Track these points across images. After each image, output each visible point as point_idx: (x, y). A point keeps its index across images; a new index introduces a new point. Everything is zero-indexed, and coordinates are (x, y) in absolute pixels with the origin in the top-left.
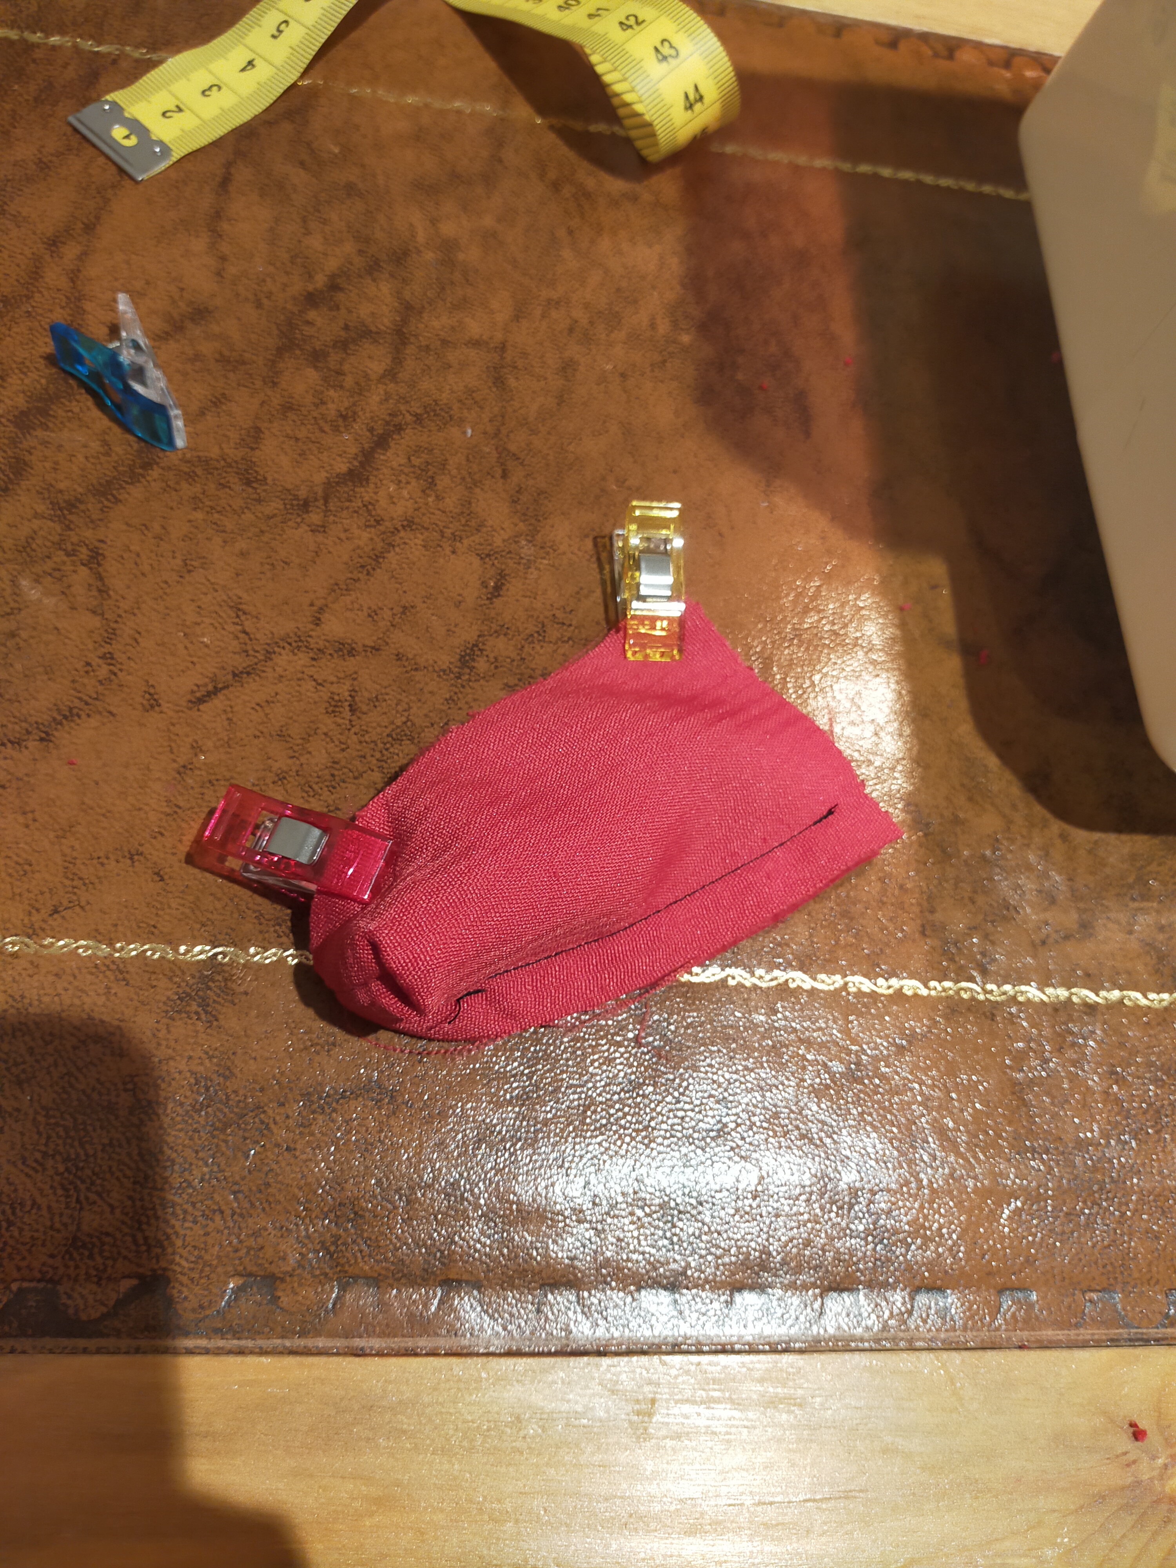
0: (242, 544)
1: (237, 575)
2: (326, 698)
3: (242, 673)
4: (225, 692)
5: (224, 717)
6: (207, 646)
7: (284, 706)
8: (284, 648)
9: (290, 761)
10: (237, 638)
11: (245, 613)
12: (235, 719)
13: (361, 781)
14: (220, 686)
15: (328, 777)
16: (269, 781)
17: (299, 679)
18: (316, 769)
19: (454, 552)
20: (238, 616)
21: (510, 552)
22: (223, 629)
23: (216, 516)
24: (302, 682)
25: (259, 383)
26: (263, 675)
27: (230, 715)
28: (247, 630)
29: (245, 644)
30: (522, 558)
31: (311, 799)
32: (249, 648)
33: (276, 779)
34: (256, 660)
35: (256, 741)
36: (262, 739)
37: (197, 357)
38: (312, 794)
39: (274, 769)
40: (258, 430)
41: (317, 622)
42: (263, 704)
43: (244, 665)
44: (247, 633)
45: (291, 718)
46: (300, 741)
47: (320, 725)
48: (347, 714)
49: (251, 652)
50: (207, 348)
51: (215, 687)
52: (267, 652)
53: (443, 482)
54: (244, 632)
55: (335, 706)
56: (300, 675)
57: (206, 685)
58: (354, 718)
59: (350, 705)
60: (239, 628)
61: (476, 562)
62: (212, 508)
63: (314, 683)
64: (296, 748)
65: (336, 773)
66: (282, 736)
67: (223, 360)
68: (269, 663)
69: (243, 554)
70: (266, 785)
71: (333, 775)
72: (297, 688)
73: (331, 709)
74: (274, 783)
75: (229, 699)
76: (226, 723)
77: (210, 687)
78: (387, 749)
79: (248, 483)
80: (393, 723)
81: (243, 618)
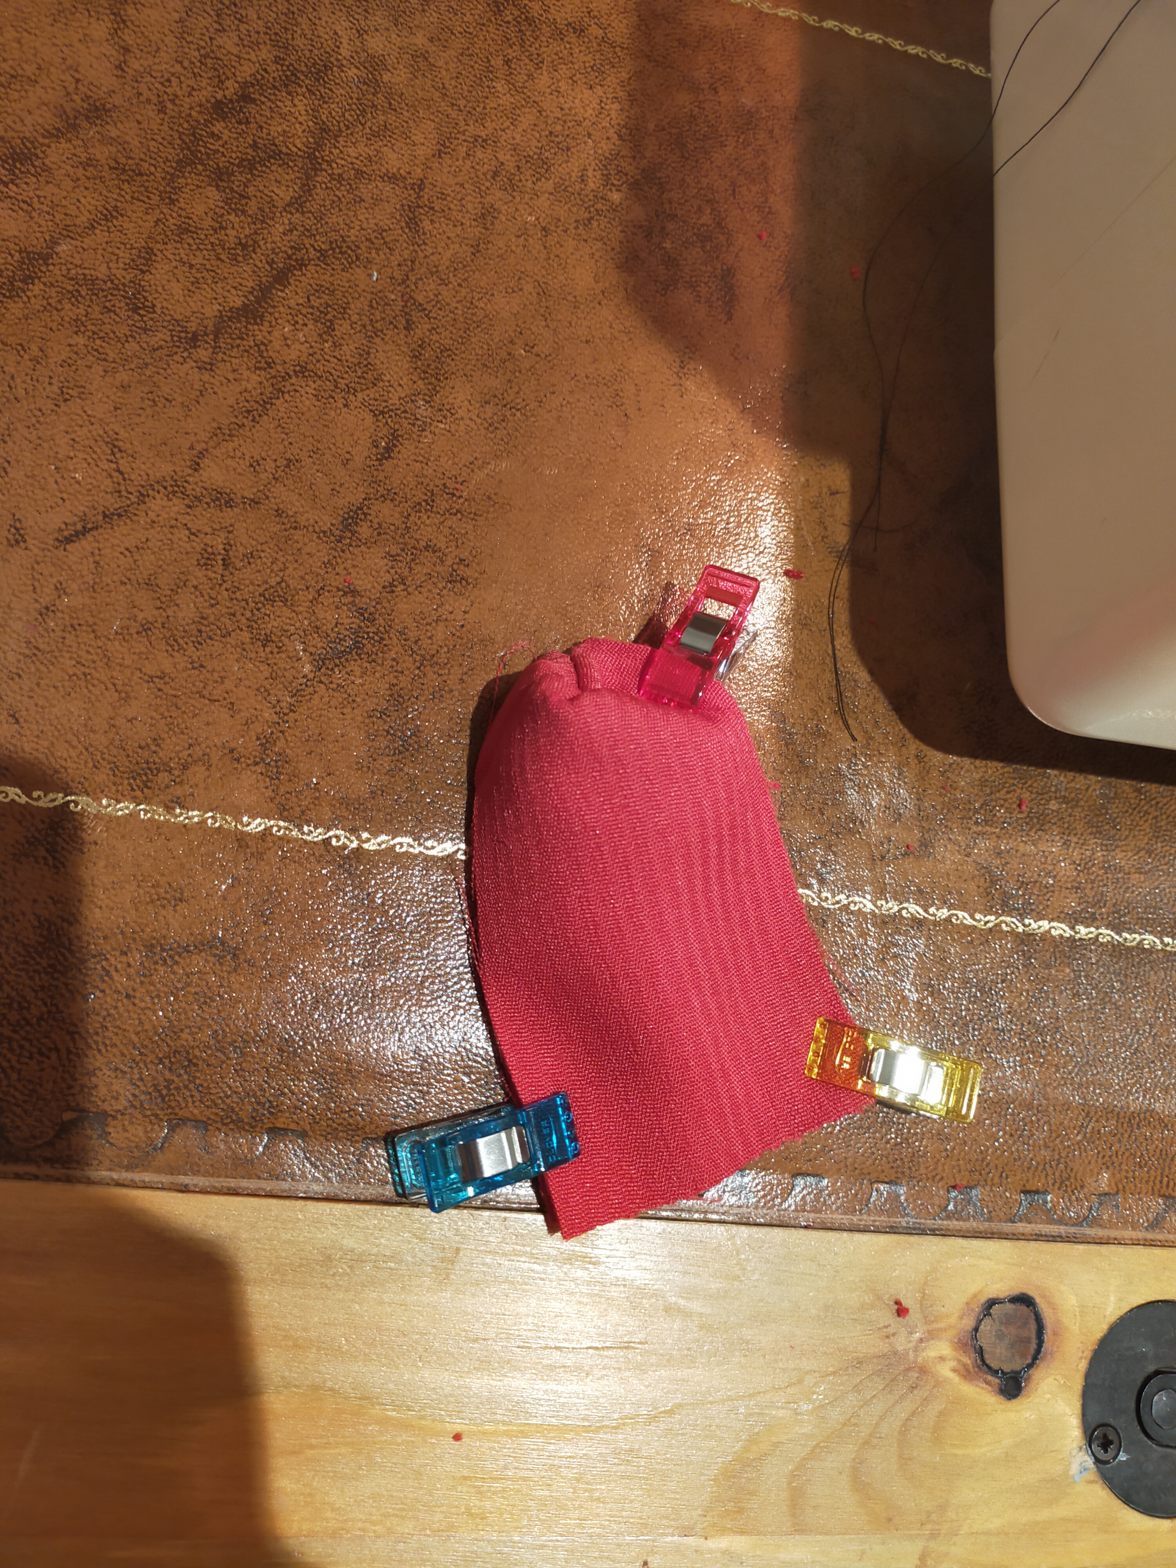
0: (123, 376)
1: (116, 409)
2: (198, 549)
3: (113, 514)
4: (95, 533)
5: (91, 559)
6: (78, 483)
7: (154, 553)
8: (158, 492)
9: (156, 612)
10: (111, 476)
11: (121, 451)
12: (102, 563)
13: (228, 639)
14: (89, 526)
15: (195, 632)
16: (133, 631)
17: (172, 527)
18: (184, 623)
19: (346, 406)
20: (113, 454)
21: (405, 412)
22: (97, 466)
23: (98, 342)
24: (176, 531)
25: (155, 199)
26: (134, 518)
27: (98, 558)
28: (121, 468)
29: (119, 484)
30: (417, 419)
31: (175, 654)
32: (123, 488)
33: (141, 629)
34: (128, 502)
35: (123, 588)
36: (129, 586)
37: (89, 163)
38: (176, 648)
39: (140, 618)
40: (150, 251)
41: (196, 467)
42: (134, 550)
43: (117, 506)
44: (122, 473)
45: (160, 567)
46: (169, 592)
47: (189, 577)
48: (220, 569)
49: (124, 493)
50: (101, 153)
51: (84, 527)
52: (142, 495)
53: (342, 327)
54: (118, 471)
55: (208, 559)
56: (173, 522)
57: (75, 524)
58: (227, 573)
59: (223, 560)
60: (114, 466)
61: (369, 419)
62: (94, 333)
63: (187, 532)
64: (164, 599)
65: (203, 629)
66: (150, 584)
67: (118, 168)
68: (142, 507)
69: (124, 387)
70: (131, 634)
71: (200, 631)
72: (170, 536)
73: (203, 561)
74: (138, 633)
75: (98, 542)
76: (92, 566)
77: (79, 527)
78: (258, 610)
79: (136, 310)
80: (266, 582)
81: (118, 455)
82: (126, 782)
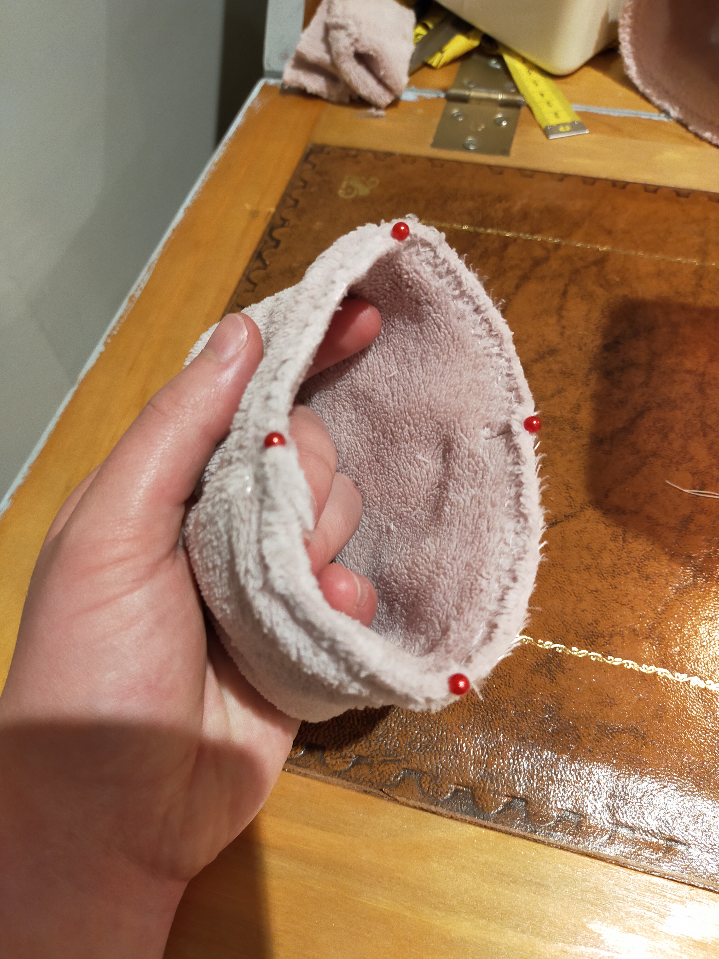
0: (570, 457)
1: (568, 470)
2: (610, 533)
3: (569, 516)
4: (561, 523)
5: (560, 535)
6: (552, 501)
7: (589, 534)
8: (589, 507)
9: (592, 561)
10: (567, 499)
11: (571, 488)
12: (565, 537)
13: (628, 576)
14: (558, 520)
15: (611, 571)
16: (581, 569)
17: (597, 522)
18: (605, 566)
19: (677, 470)
20: (567, 489)
21: (707, 473)
22: (560, 494)
23: (558, 443)
24: (598, 524)
25: (580, 384)
26: (579, 518)
27: (563, 535)
28: (572, 496)
29: (571, 503)
30: (714, 476)
31: (603, 581)
33: (585, 568)
34: (575, 511)
35: (575, 549)
36: (578, 548)
37: (550, 371)
38: (603, 578)
39: (584, 563)
40: (579, 405)
41: (606, 496)
42: (580, 532)
43: (570, 512)
44: (572, 498)
45: (593, 540)
46: (597, 552)
47: (607, 545)
48: (621, 542)
49: (573, 507)
50: (555, 367)
51: (556, 521)
52: (582, 508)
53: (672, 436)
54: (570, 497)
55: (615, 538)
56: (597, 520)
57: (552, 519)
58: (624, 544)
59: (623, 538)
60: (568, 495)
61: (690, 476)
62: (556, 439)
63: (604, 525)
64: (595, 555)
65: (615, 570)
66: (588, 548)
67: (563, 373)
68: (582, 513)
69: (570, 461)
70: (580, 570)
71: (614, 571)
72: (596, 526)
73: (613, 539)
74: (584, 570)
75: (563, 527)
76: (561, 538)
77: (554, 521)
78: (642, 562)
79: (574, 429)
80: (645, 550)
81: (570, 490)
82: (582, 640)
